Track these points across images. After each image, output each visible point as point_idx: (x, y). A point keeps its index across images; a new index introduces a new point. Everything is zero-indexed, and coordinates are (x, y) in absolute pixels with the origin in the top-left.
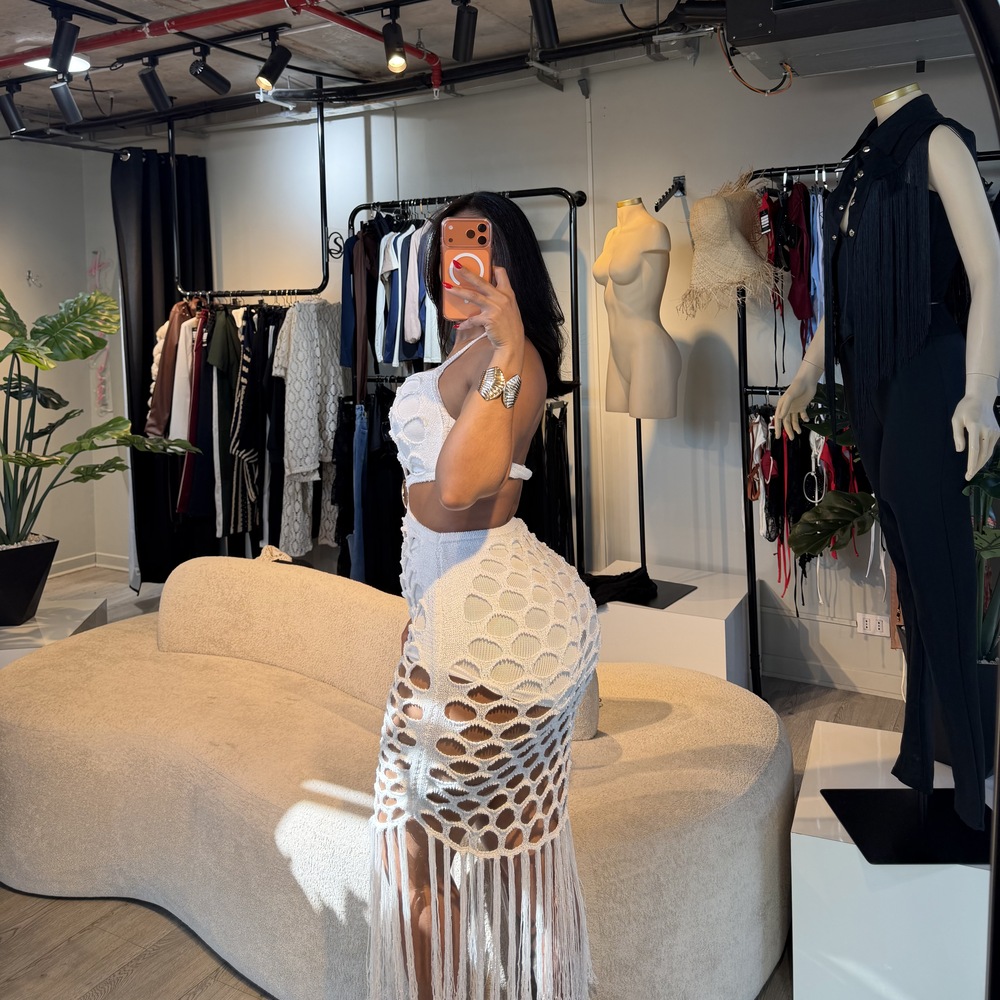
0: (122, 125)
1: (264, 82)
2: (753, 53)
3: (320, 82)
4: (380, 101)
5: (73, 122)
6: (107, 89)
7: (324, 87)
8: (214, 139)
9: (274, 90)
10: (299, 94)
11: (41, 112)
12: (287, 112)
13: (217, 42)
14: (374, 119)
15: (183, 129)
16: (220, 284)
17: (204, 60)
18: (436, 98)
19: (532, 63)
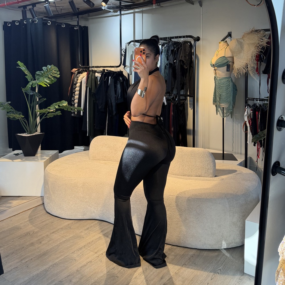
0: (64, 16)
1: (103, 4)
3: (120, 3)
4: (138, 9)
5: (50, 16)
6: (59, 6)
7: (122, 5)
8: (90, 21)
9: (107, 6)
10: (114, 7)
11: (41, 13)
12: (111, 13)
14: (136, 14)
15: (82, 18)
16: (91, 64)
18: (154, 7)
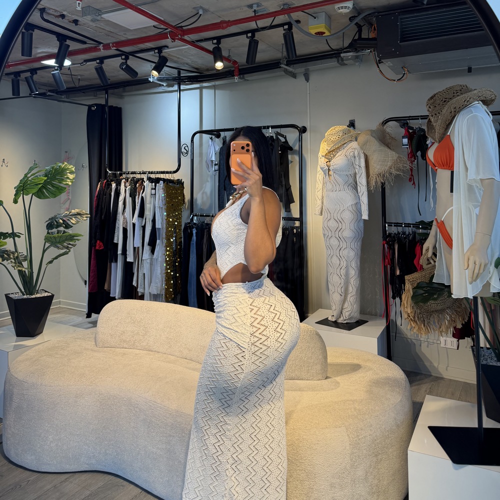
0: (83, 91)
1: (155, 73)
2: (389, 62)
3: (179, 73)
4: (208, 82)
6: (78, 74)
7: (181, 75)
8: (127, 99)
9: (159, 76)
10: (169, 78)
11: (44, 85)
12: (163, 87)
13: (133, 54)
14: (205, 91)
15: (113, 94)
17: (126, 62)
18: (236, 81)
19: (282, 66)
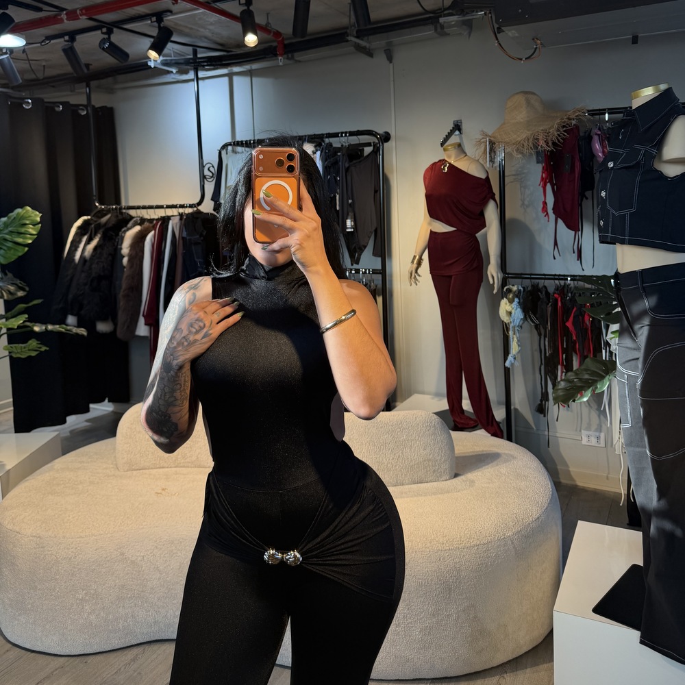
0: (52, 84)
1: (153, 54)
2: (512, 31)
3: (195, 53)
4: (239, 66)
5: (15, 83)
6: (40, 59)
7: (199, 56)
8: (120, 94)
9: (161, 58)
10: (180, 61)
12: (172, 74)
13: (118, 24)
14: (235, 79)
15: (98, 87)
16: (127, 200)
17: (109, 38)
18: (281, 64)
19: (350, 38)
